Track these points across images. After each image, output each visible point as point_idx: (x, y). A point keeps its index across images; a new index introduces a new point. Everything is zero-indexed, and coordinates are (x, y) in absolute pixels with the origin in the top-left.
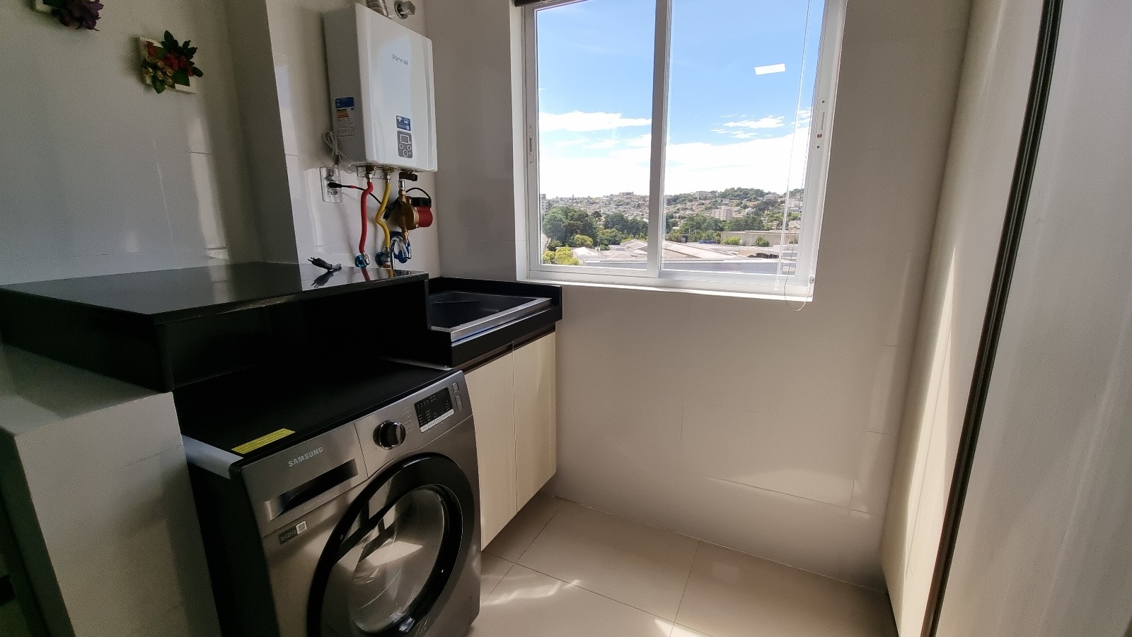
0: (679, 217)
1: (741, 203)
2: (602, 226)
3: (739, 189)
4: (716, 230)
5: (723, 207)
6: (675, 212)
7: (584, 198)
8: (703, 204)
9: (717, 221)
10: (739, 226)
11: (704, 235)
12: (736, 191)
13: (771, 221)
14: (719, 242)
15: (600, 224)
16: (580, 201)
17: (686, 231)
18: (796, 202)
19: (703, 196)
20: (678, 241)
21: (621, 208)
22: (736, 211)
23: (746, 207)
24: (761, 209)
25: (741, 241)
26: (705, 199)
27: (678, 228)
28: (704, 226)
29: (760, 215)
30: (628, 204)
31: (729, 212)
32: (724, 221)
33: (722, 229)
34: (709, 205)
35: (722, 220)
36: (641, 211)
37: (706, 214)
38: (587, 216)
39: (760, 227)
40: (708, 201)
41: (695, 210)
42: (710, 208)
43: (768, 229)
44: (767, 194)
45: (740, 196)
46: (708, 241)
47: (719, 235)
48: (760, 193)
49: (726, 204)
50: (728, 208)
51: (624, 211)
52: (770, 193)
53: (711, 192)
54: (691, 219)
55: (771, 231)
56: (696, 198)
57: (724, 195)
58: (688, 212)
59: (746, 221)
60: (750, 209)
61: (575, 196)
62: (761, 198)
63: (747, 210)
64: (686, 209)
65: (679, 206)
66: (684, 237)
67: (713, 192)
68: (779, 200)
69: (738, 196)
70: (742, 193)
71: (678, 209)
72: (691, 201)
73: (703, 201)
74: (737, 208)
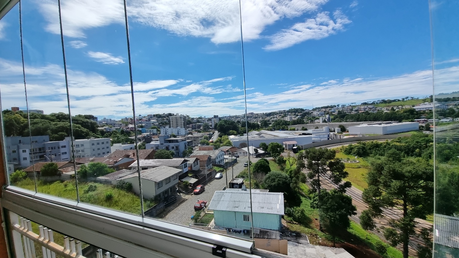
0: (272, 121)
1: (296, 114)
2: (241, 127)
3: (294, 109)
4: (286, 125)
5: (288, 116)
6: (270, 119)
7: (234, 116)
8: (281, 115)
9: (286, 122)
10: (295, 123)
11: (281, 127)
12: (293, 110)
13: (308, 120)
14: (287, 130)
15: (240, 126)
16: (233, 117)
17: (274, 126)
18: (317, 113)
19: (280, 112)
20: (271, 130)
21: (249, 119)
22: (294, 117)
23: (297, 115)
24: (303, 116)
25: (296, 129)
26: (282, 113)
27: (271, 125)
28: (281, 124)
29: (303, 118)
30: (251, 117)
31: (291, 118)
32: (289, 121)
33: (289, 125)
34: (283, 116)
35: (288, 121)
36: (257, 120)
37: (282, 119)
38: (234, 122)
39: (303, 123)
40: (283, 114)
41: (278, 118)
42: (284, 117)
43: (307, 123)
44: (305, 110)
45: (295, 111)
46: (283, 129)
47: (287, 127)
48: (302, 110)
49: (290, 115)
50: (291, 116)
51: (250, 120)
52: (306, 110)
53: (283, 111)
54: (276, 121)
55: (307, 124)
56: (278, 113)
57: (289, 112)
58: (275, 119)
59: (298, 121)
60: (299, 116)
61: (231, 115)
62: (303, 112)
63: (298, 117)
64: (274, 118)
65: (271, 117)
66: (273, 129)
67: (284, 111)
68: (310, 112)
69: (294, 111)
70: (295, 110)
71: (271, 118)
72: (276, 114)
73: (281, 114)
74: (294, 116)
